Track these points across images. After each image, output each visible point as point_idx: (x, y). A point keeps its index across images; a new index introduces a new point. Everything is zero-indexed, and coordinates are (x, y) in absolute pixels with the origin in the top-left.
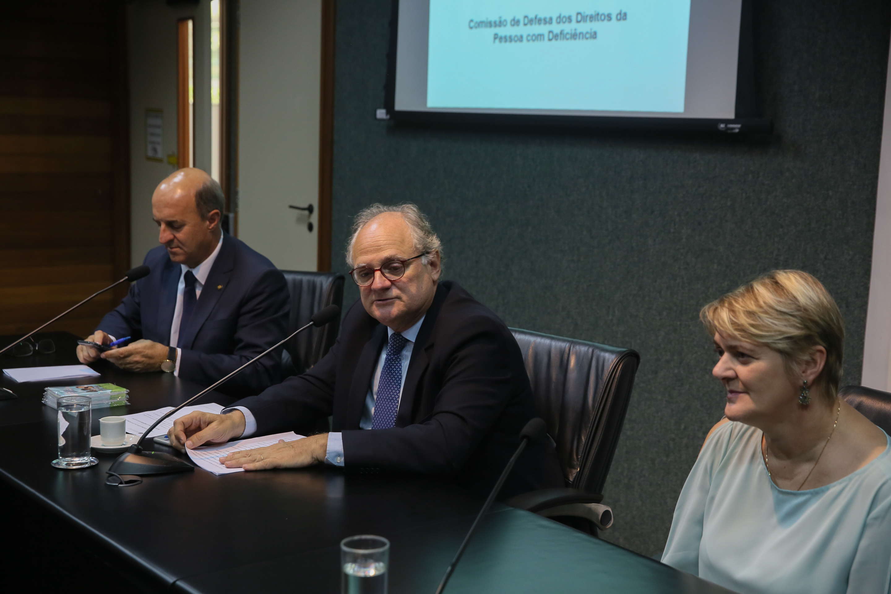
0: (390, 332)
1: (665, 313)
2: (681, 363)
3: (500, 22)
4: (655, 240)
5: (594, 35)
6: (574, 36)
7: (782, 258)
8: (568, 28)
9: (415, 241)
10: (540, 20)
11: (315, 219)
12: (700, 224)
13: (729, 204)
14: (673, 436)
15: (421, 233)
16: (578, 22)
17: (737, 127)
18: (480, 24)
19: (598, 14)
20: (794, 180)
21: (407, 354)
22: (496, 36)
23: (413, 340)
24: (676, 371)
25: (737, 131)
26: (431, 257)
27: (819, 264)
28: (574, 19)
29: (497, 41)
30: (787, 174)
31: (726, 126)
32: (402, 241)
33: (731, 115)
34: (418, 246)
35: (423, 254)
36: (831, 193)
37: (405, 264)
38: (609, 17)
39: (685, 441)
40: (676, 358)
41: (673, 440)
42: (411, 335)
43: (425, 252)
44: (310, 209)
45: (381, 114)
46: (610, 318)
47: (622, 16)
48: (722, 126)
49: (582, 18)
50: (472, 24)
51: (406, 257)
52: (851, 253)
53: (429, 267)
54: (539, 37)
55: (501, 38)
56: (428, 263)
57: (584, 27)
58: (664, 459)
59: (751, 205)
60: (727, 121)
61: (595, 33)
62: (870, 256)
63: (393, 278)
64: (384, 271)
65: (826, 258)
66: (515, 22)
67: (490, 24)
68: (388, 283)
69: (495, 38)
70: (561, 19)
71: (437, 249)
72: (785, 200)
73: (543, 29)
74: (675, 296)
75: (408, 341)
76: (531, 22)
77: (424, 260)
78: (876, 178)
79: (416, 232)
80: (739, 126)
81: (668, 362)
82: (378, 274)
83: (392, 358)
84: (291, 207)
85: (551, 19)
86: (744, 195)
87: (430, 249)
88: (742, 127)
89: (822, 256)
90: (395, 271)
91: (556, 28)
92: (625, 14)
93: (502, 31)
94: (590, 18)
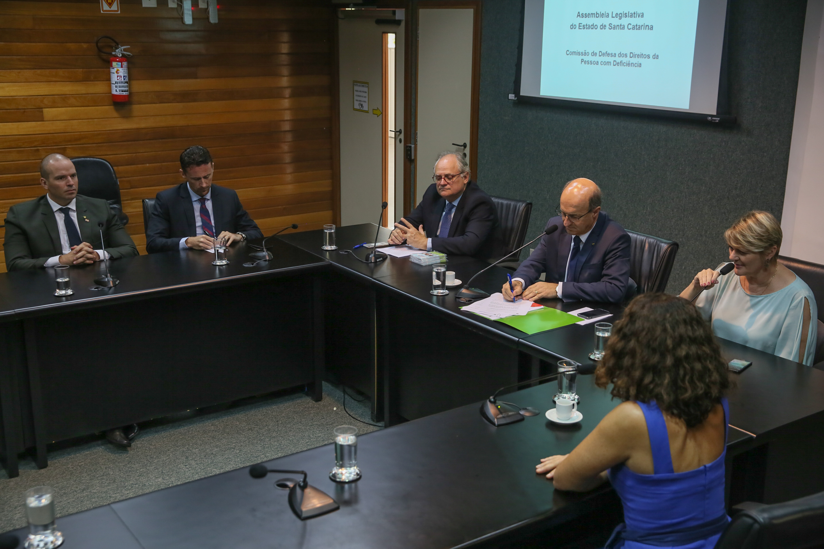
0: (447, 202)
1: (675, 210)
2: (683, 236)
3: (585, 53)
4: (671, 173)
5: (640, 65)
6: (628, 64)
7: (739, 185)
8: (625, 60)
9: (459, 168)
10: (608, 54)
11: (467, 151)
12: (696, 166)
13: (712, 156)
14: (678, 272)
15: (462, 165)
16: (630, 57)
17: (718, 119)
18: (573, 53)
19: (642, 54)
20: (746, 147)
21: (454, 210)
22: (582, 60)
23: (456, 205)
24: (681, 240)
25: (718, 121)
26: (465, 174)
27: (758, 189)
28: (628, 55)
29: (583, 63)
30: (743, 143)
31: (712, 118)
32: (454, 168)
33: (715, 113)
34: (460, 170)
35: (461, 173)
36: (765, 154)
37: (453, 176)
38: (649, 57)
39: (684, 275)
40: (681, 233)
41: (678, 274)
42: (456, 203)
43: (462, 172)
44: (465, 146)
45: (512, 96)
46: (645, 211)
47: (656, 57)
48: (710, 118)
49: (633, 55)
50: (568, 53)
51: (455, 174)
52: (774, 184)
53: (464, 178)
54: (608, 63)
55: (585, 62)
56: (463, 176)
57: (634, 60)
58: (673, 283)
59: (723, 158)
60: (712, 116)
61: (641, 64)
62: (785, 186)
63: (449, 181)
64: (445, 178)
65: (761, 186)
66: (594, 54)
67: (579, 54)
68: (446, 183)
69: (582, 62)
70: (620, 55)
71: (468, 172)
72: (741, 156)
73: (611, 59)
74: (681, 202)
75: (454, 206)
76: (603, 54)
77: (462, 175)
78: (789, 148)
79: (460, 164)
80: (719, 119)
81: (676, 235)
82: (443, 179)
83: (448, 212)
84: (453, 144)
85: (615, 54)
86: (720, 152)
87: (465, 171)
88: (720, 119)
89: (760, 185)
90: (449, 179)
91: (618, 60)
92: (658, 56)
93: (586, 58)
94: (638, 56)
